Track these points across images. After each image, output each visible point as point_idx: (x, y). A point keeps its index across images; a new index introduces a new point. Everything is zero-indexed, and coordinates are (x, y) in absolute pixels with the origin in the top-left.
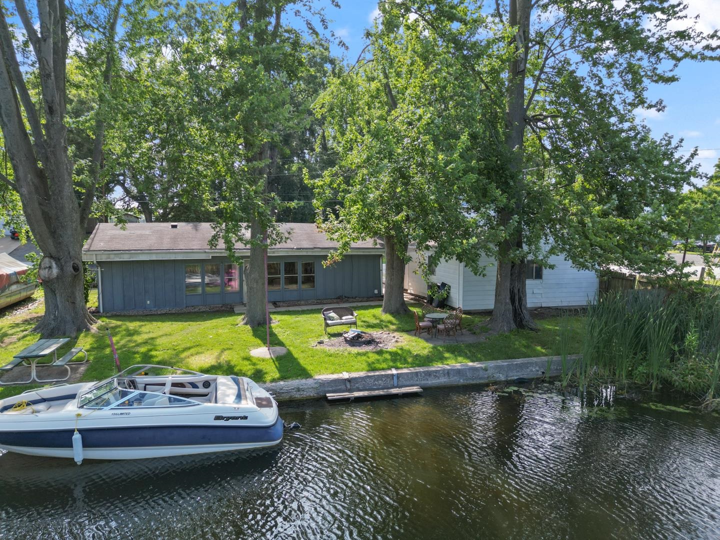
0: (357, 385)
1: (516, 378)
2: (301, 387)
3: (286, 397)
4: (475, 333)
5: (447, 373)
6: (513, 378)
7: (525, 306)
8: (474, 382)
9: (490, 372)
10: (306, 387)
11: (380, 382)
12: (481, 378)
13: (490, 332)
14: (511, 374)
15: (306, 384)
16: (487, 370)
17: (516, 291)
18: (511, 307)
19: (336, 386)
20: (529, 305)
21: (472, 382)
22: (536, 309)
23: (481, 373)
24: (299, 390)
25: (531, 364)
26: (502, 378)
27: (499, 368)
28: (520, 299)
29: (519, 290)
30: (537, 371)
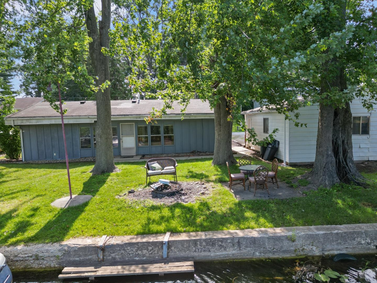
0: (113, 255)
1: (336, 252)
2: (40, 255)
3: (20, 266)
4: (292, 187)
5: (238, 242)
6: (332, 252)
7: (351, 159)
8: (276, 256)
9: (299, 243)
10: (46, 254)
11: (145, 251)
12: (285, 252)
13: (309, 186)
14: (329, 247)
15: (47, 251)
16: (294, 241)
17: (340, 142)
18: (334, 159)
19: (86, 255)
20: (355, 159)
21: (271, 256)
22: (363, 162)
23: (286, 244)
24: (37, 258)
25: (359, 234)
26: (317, 252)
27: (312, 238)
28: (345, 152)
29: (343, 141)
30: (368, 244)
